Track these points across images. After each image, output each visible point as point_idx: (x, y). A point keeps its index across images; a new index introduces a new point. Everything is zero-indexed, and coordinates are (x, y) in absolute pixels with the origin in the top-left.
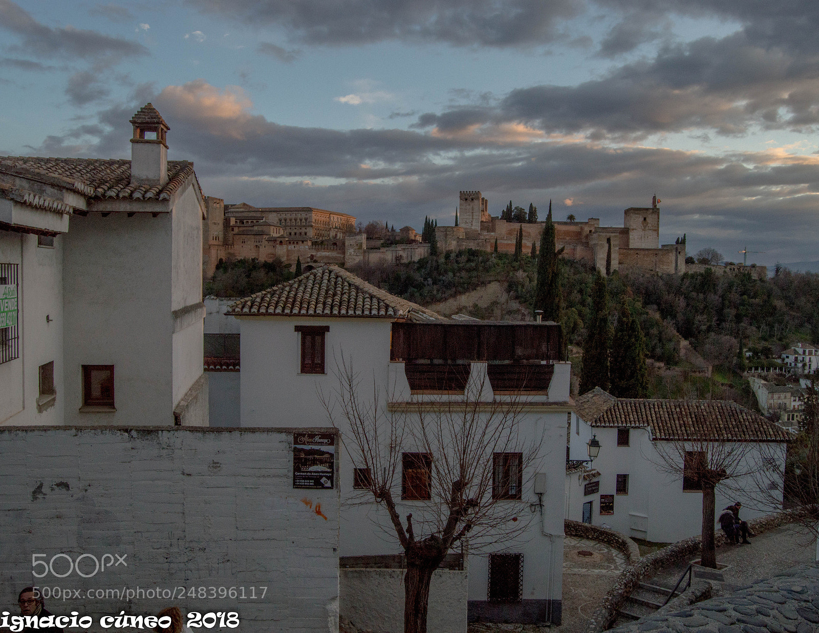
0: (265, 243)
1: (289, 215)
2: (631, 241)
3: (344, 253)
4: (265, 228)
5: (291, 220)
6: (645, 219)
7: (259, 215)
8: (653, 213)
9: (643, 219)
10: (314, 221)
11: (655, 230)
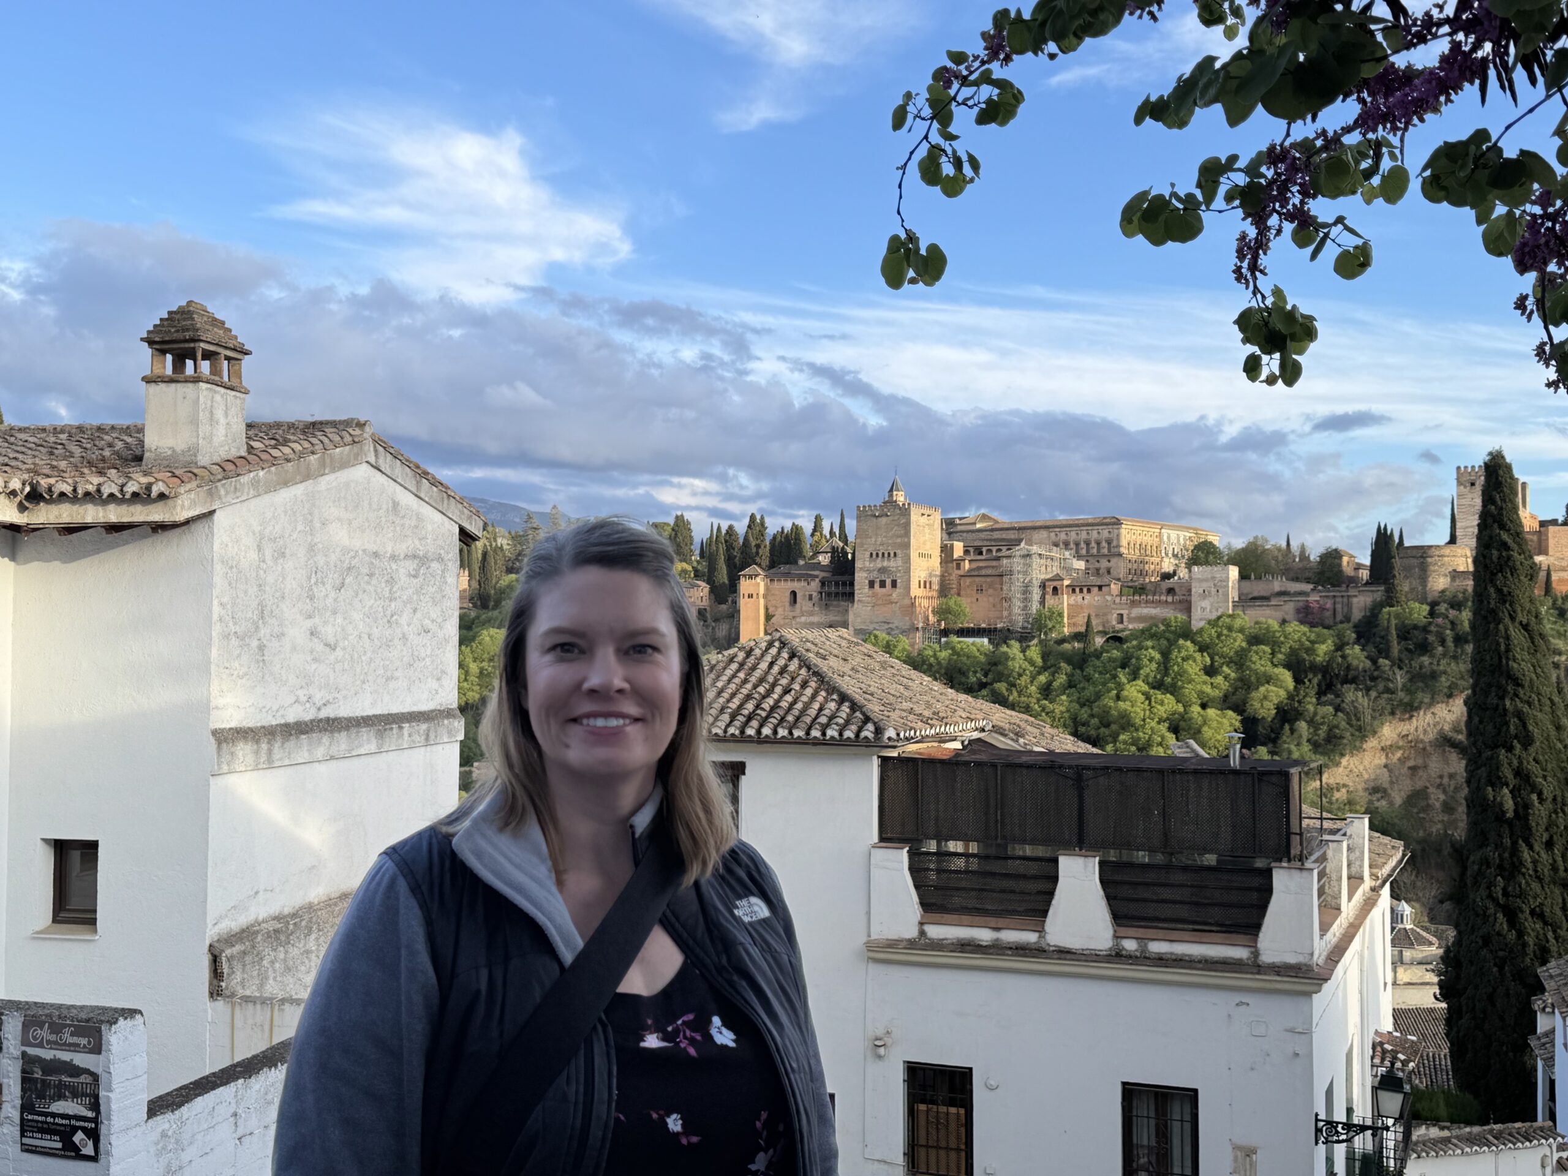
1: (1073, 534)
3: (1189, 609)
7: (1012, 535)
10: (1124, 543)
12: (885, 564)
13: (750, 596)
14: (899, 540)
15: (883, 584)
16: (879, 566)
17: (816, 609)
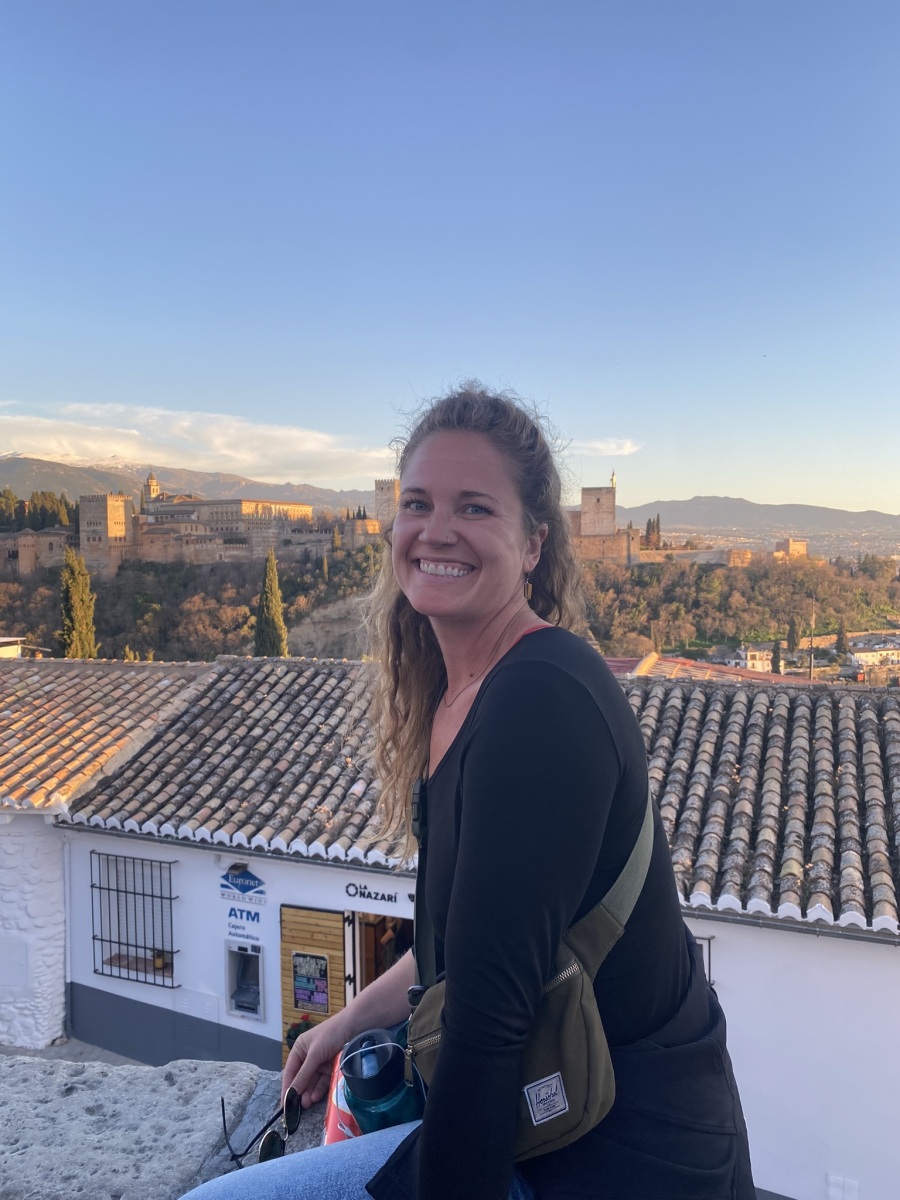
0: (172, 542)
1: (220, 508)
2: (582, 527)
4: (175, 526)
5: (222, 513)
6: (598, 500)
7: (190, 508)
8: (608, 492)
9: (594, 500)
10: (244, 513)
11: (611, 513)
12: (95, 528)
13: (25, 546)
14: (101, 515)
15: (94, 539)
16: (92, 528)
17: (64, 551)
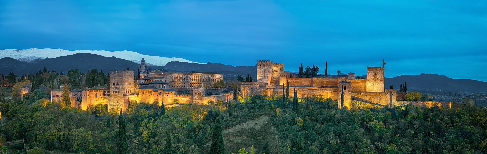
2: (367, 87)
3: (192, 98)
4: (155, 85)
6: (375, 74)
7: (161, 76)
8: (380, 70)
12: (117, 86)
13: (84, 95)
14: (120, 80)
15: (116, 92)
16: (115, 87)
17: (102, 98)
